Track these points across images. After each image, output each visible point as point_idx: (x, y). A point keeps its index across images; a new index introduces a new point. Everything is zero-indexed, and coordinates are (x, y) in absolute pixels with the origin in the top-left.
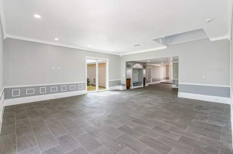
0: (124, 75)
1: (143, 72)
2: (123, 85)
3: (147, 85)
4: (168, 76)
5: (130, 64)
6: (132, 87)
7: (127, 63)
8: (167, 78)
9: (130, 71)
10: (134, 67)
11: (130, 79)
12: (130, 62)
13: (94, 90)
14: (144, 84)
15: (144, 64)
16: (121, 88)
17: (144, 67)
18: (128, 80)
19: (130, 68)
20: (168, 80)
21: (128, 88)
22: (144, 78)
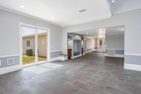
0: (66, 46)
1: (81, 43)
2: (65, 55)
3: (84, 54)
4: (96, 47)
5: (71, 35)
6: (73, 57)
7: (69, 34)
8: (96, 48)
9: (71, 42)
10: (74, 38)
11: (71, 50)
12: (71, 33)
13: (33, 62)
14: (82, 54)
15: (82, 37)
16: (63, 58)
17: (82, 39)
18: (69, 51)
19: (71, 40)
20: (96, 50)
21: (69, 58)
22: (82, 49)
